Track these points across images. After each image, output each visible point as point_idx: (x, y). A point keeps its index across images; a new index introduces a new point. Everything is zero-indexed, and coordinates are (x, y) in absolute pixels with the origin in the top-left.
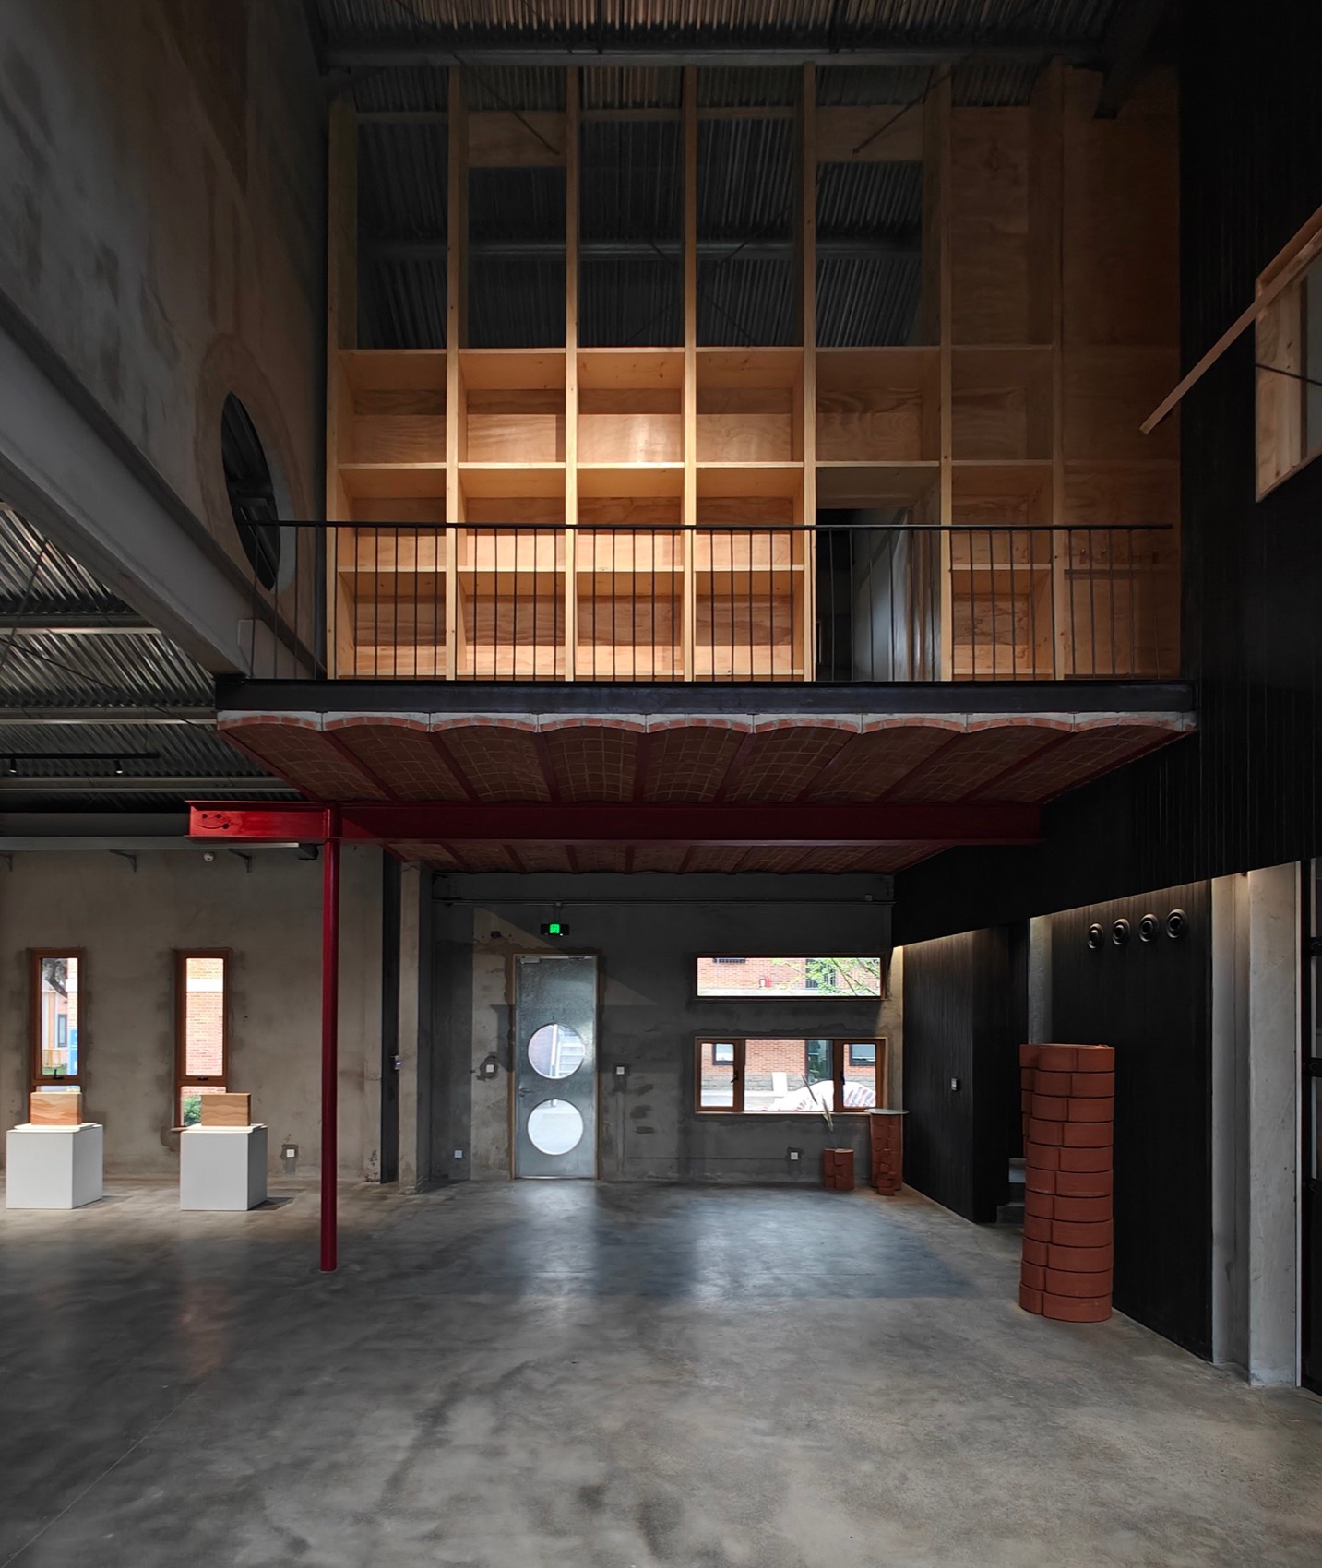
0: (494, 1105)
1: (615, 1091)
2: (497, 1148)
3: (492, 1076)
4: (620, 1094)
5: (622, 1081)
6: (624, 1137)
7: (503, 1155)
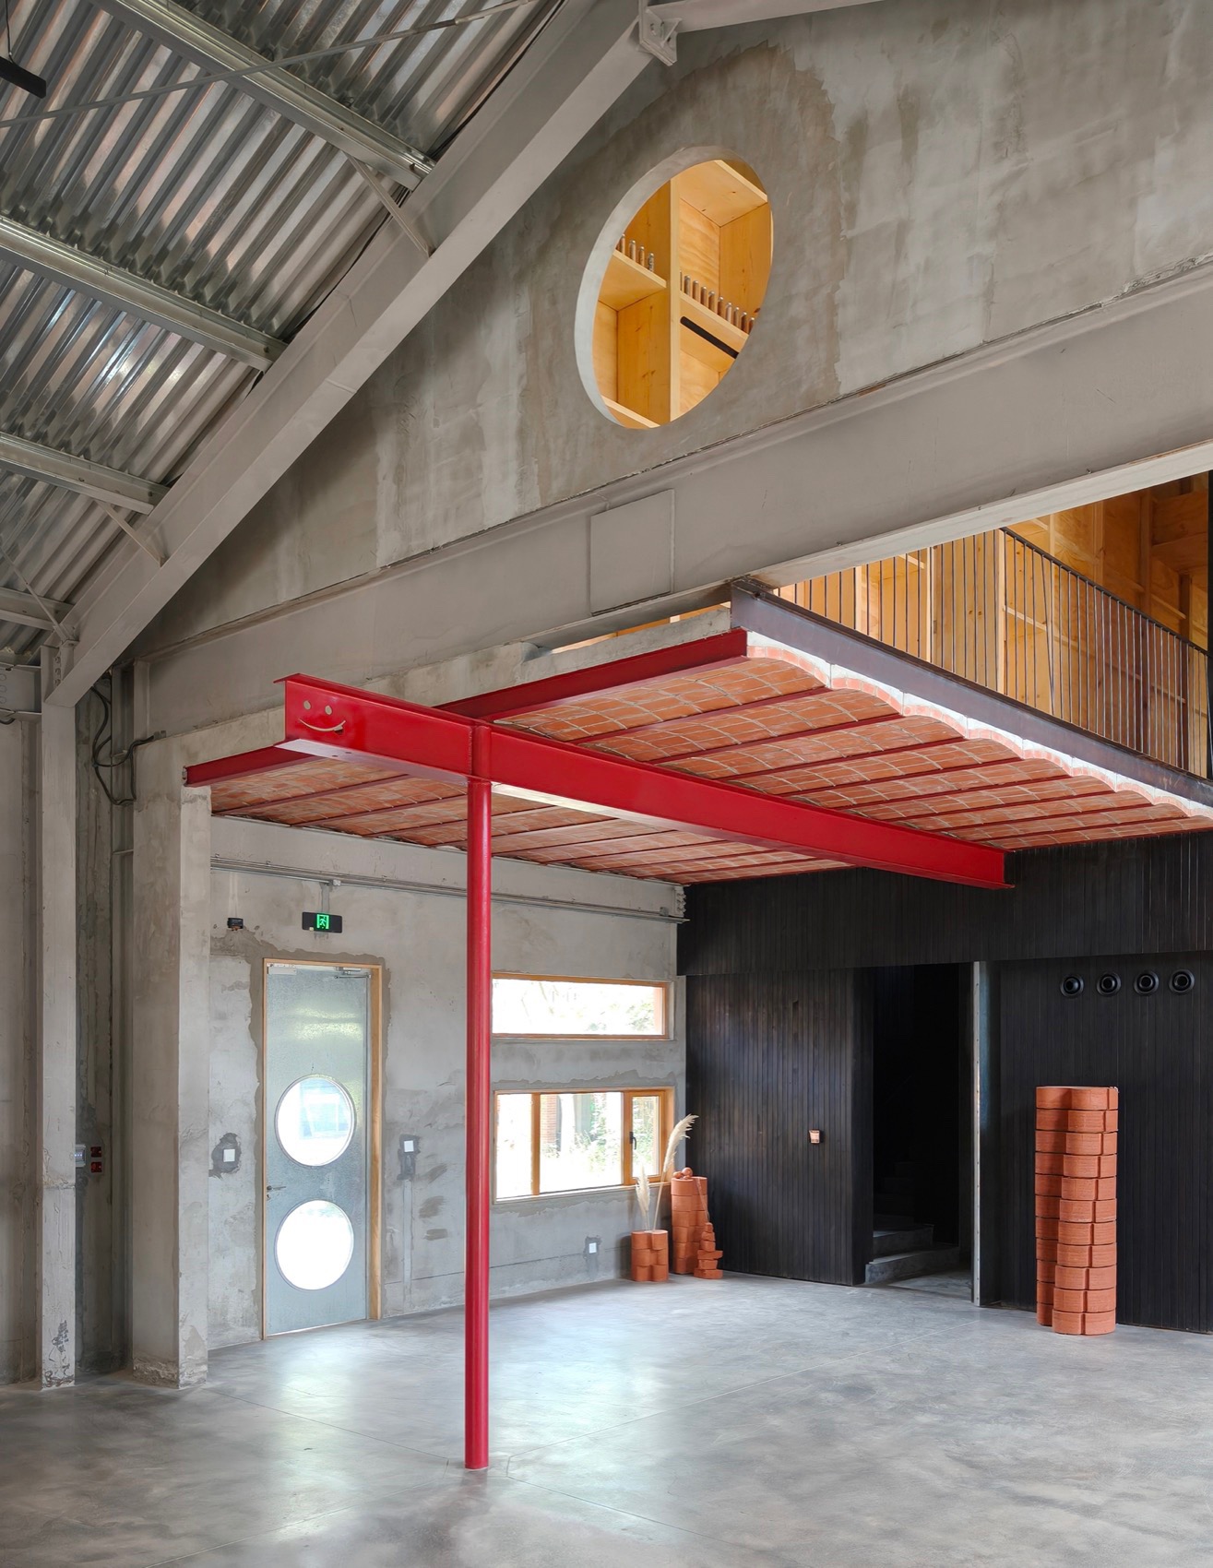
0: (234, 1218)
1: (401, 1178)
2: (240, 1291)
3: (232, 1168)
4: (407, 1183)
5: (409, 1161)
6: (412, 1248)
7: (247, 1302)
